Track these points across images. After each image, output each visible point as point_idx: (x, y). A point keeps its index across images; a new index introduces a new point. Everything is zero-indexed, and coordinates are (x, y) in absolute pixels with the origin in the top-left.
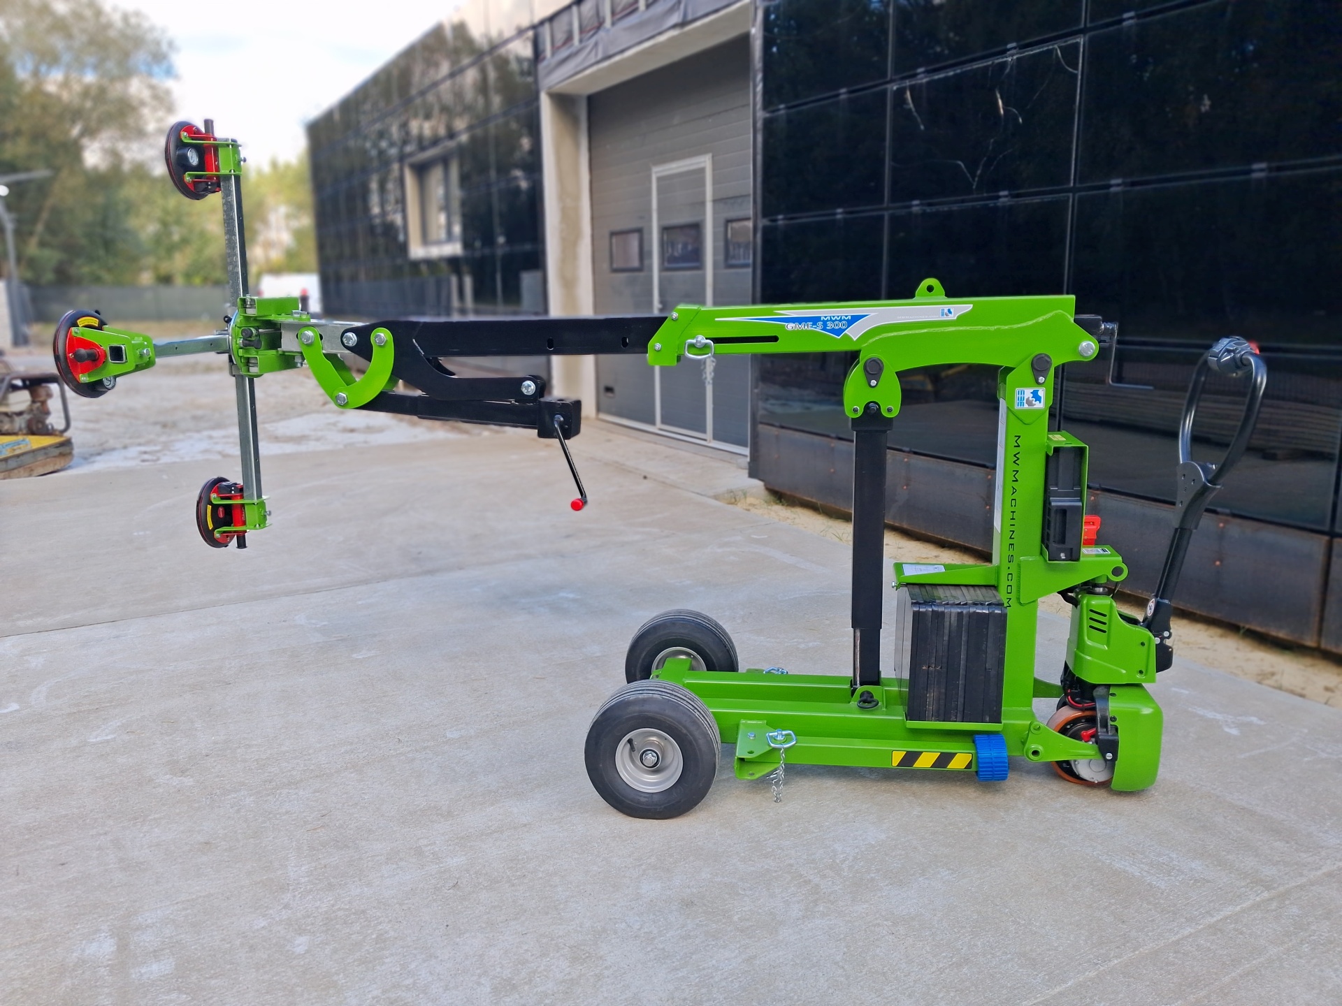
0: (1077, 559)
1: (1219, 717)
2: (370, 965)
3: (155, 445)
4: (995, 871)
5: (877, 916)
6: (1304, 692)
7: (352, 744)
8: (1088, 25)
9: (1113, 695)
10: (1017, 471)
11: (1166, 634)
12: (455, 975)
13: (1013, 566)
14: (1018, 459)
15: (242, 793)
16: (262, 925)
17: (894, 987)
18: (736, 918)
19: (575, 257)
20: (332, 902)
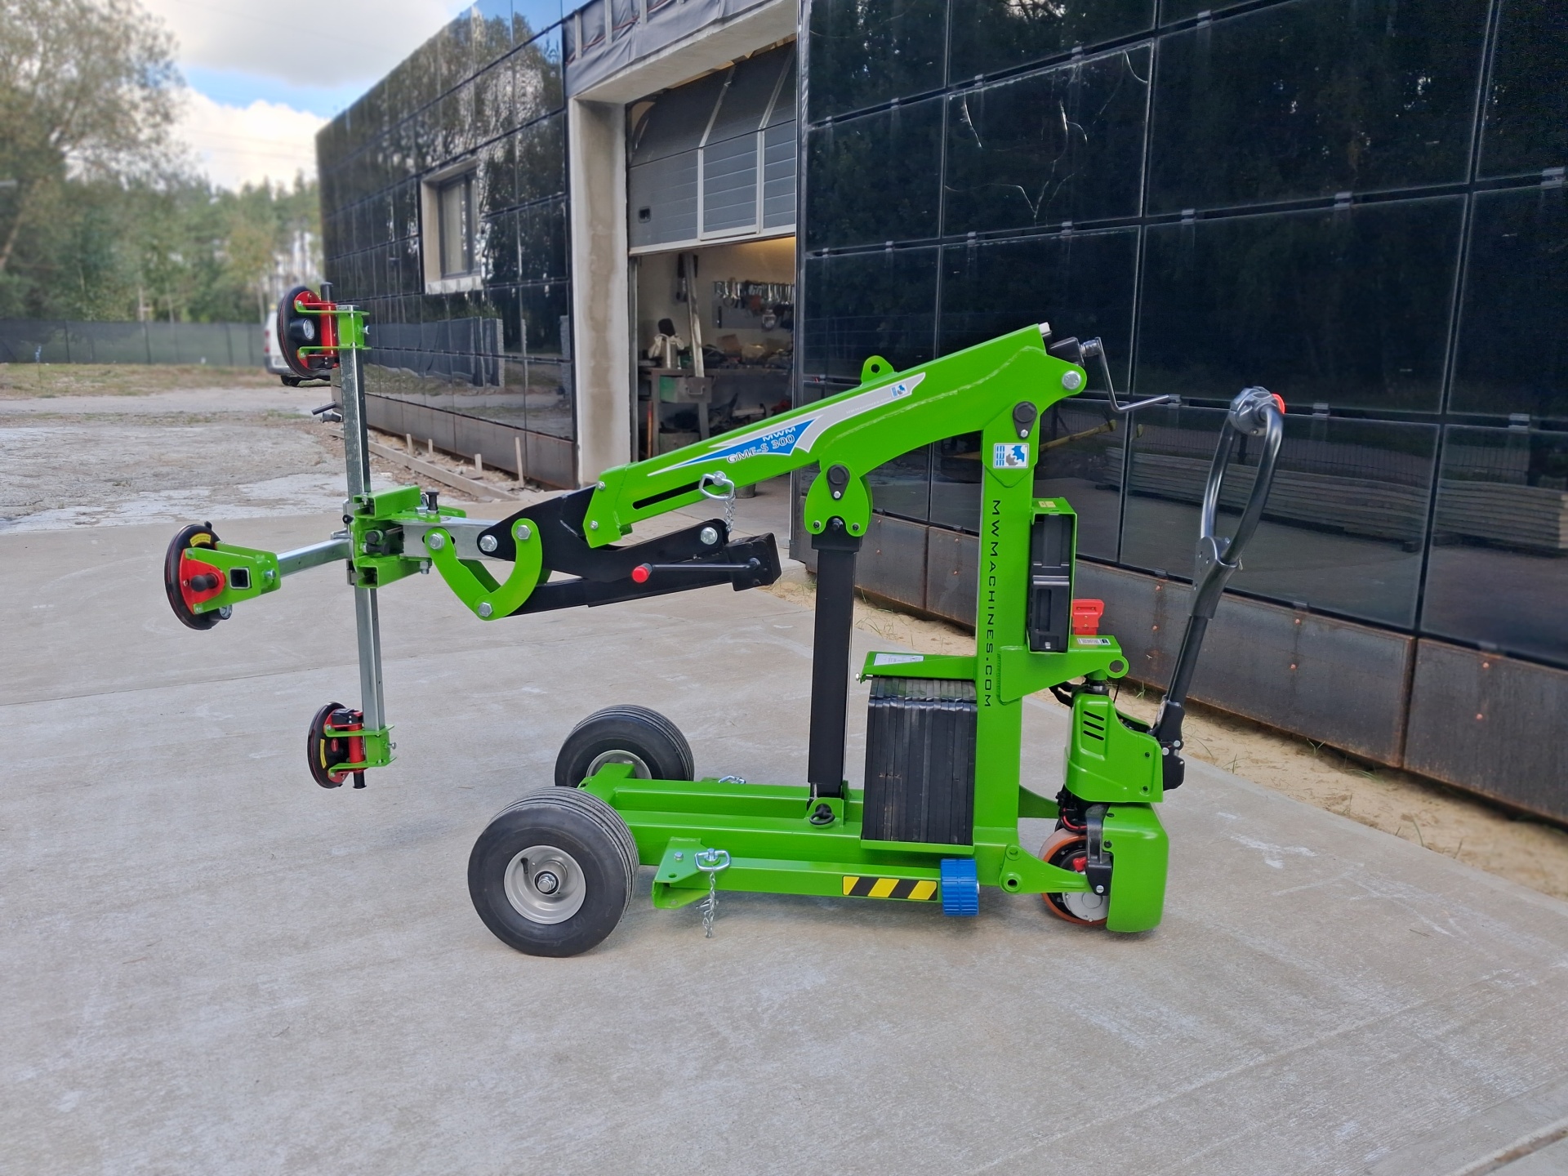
0: (1064, 650)
1: (1264, 847)
2: (146, 1128)
3: (99, 506)
4: (946, 1027)
5: (787, 1077)
6: (1378, 820)
7: (214, 859)
8: (1160, 27)
9: (1111, 815)
10: (997, 544)
11: (1177, 744)
12: (247, 1142)
13: (993, 656)
14: (997, 528)
15: (59, 916)
16: (29, 1076)
17: (782, 1164)
18: (614, 1077)
19: (607, 295)
20: (124, 1051)
